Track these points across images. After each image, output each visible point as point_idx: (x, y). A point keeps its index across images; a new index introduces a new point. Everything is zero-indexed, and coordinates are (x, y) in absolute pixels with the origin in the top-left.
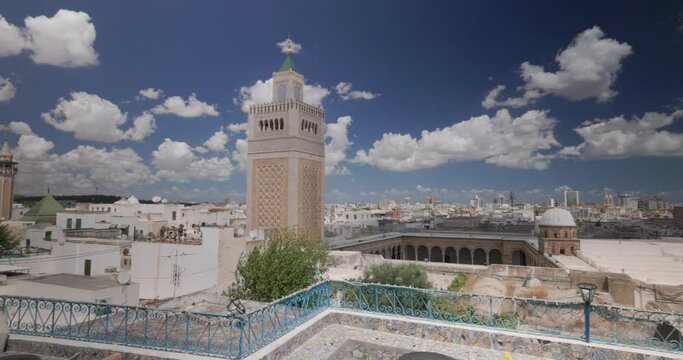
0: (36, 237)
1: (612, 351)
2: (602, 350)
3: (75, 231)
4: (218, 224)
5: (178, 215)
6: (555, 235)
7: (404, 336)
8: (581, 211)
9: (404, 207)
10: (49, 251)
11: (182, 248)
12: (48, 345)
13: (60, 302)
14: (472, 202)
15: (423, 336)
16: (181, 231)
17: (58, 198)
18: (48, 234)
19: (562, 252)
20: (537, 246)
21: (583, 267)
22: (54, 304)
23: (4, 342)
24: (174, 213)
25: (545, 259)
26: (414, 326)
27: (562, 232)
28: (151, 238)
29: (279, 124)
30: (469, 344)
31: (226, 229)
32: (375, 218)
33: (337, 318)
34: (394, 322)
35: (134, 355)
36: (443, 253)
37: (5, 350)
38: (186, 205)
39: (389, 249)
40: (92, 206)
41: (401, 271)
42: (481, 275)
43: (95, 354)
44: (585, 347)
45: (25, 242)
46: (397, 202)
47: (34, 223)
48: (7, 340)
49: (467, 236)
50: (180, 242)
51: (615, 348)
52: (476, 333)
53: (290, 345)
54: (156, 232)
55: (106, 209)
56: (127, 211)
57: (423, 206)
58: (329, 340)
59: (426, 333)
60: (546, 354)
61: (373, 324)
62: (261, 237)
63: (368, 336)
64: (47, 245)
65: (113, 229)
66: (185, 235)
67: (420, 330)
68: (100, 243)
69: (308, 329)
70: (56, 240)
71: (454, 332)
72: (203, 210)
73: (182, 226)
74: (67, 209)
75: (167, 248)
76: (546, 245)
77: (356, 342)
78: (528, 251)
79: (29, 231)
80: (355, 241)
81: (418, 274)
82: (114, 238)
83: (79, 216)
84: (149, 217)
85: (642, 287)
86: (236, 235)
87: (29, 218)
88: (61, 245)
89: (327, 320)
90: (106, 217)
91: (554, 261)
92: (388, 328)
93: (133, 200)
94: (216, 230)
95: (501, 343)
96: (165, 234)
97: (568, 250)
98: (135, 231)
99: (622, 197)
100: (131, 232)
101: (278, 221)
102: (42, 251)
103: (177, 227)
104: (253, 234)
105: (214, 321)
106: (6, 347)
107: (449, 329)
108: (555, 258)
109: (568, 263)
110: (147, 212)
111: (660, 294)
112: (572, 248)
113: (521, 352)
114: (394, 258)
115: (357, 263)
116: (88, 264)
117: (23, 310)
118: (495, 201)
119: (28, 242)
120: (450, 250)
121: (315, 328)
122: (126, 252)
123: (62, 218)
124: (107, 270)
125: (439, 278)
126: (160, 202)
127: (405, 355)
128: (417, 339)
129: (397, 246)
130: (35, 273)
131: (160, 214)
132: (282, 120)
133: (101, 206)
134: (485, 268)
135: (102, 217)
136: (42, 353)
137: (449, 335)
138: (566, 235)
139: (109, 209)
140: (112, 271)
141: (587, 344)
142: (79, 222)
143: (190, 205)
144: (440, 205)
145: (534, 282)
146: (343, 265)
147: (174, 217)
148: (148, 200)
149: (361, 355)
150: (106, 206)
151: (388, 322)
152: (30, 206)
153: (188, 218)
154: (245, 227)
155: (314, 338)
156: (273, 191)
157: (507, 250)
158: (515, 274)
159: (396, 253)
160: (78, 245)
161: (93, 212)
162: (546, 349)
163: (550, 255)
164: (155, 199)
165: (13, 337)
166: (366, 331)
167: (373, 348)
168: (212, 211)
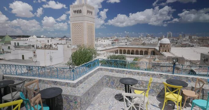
0: (5, 48)
1: (180, 76)
2: (177, 76)
3: (17, 46)
4: (62, 44)
5: (50, 41)
6: (164, 46)
7: (121, 74)
8: (172, 39)
9: (119, 38)
10: (10, 52)
11: (52, 51)
12: (16, 78)
13: (17, 65)
14: (140, 37)
15: (126, 74)
16: (51, 45)
17: (10, 36)
18: (9, 47)
19: (166, 51)
20: (158, 50)
21: (171, 55)
22: (16, 66)
23: (2, 77)
24: (48, 41)
25: (160, 53)
26: (124, 71)
27: (166, 45)
28: (42, 48)
29: (80, 12)
30: (139, 76)
31: (65, 45)
32: (110, 42)
33: (101, 69)
34: (118, 70)
35: (42, 80)
36: (131, 52)
37: (3, 79)
38: (52, 38)
39: (115, 51)
40: (21, 38)
41: (118, 57)
42: (141, 58)
43: (30, 80)
44: (172, 76)
45: (2, 50)
46: (117, 37)
47: (4, 44)
48: (3, 77)
49: (138, 47)
50: (51, 49)
51: (181, 75)
52: (142, 73)
53: (88, 77)
54: (43, 46)
55: (26, 40)
56: (33, 40)
57: (125, 38)
58: (99, 75)
59: (127, 73)
60: (161, 78)
61: (112, 71)
62: (76, 47)
63: (111, 74)
64: (9, 51)
65: (29, 46)
66: (52, 47)
67: (125, 72)
68: (26, 50)
69: (93, 72)
70: (12, 49)
71: (135, 72)
72: (57, 40)
73: (51, 44)
74: (14, 40)
75: (47, 51)
76: (161, 49)
77: (107, 76)
78: (155, 51)
79: (3, 46)
80: (104, 49)
81: (123, 58)
82: (30, 48)
83: (18, 42)
84: (40, 42)
85: (187, 61)
86: (68, 47)
87: (2, 42)
88: (13, 50)
89: (98, 70)
90: (27, 42)
91: (163, 54)
92: (116, 72)
93: (35, 37)
94: (62, 45)
95: (149, 75)
96: (46, 47)
97: (167, 51)
98: (37, 46)
99: (184, 35)
100: (35, 47)
101: (81, 43)
102: (8, 52)
103: (50, 45)
104: (73, 47)
105: (65, 70)
106: (3, 78)
107: (134, 72)
108: (163, 53)
109: (167, 54)
110: (39, 40)
111: (192, 62)
112: (168, 50)
113: (154, 77)
114: (116, 53)
115: (105, 55)
116: (23, 56)
117: (6, 68)
118: (147, 36)
119: (3, 50)
120: (133, 51)
121: (95, 72)
122: (34, 53)
123: (13, 42)
124: (29, 58)
125: (129, 59)
126: (43, 37)
127: (121, 79)
128: (125, 75)
129: (117, 50)
130: (7, 59)
131: (44, 41)
132: (81, 10)
133: (24, 38)
134: (143, 56)
135: (25, 42)
136: (14, 80)
137: (134, 73)
138: (167, 46)
139: (27, 39)
140: (31, 58)
141: (173, 75)
142: (18, 43)
143: (53, 38)
144: (130, 38)
145: (157, 60)
146: (101, 55)
147: (48, 42)
148: (39, 37)
149: (108, 79)
150: (26, 39)
151: (116, 70)
152: (2, 39)
153: (53, 42)
154: (71, 45)
155: (95, 75)
156: (79, 33)
157: (150, 51)
158: (151, 57)
159: (117, 52)
160: (19, 50)
161: (22, 40)
162: (162, 76)
163: (162, 52)
164: (42, 36)
165: (4, 75)
166: (110, 73)
167: (112, 77)
168: (60, 40)
